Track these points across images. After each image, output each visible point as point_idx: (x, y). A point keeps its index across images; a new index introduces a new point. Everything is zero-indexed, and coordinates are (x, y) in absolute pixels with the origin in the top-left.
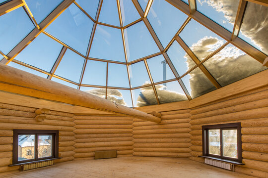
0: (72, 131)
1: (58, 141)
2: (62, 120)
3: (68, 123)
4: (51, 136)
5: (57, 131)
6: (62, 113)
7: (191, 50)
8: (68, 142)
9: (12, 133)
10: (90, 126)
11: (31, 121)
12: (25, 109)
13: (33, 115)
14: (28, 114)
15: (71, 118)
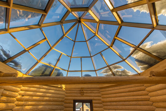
0: (100, 100)
1: (93, 107)
2: (93, 93)
3: (97, 94)
4: (89, 103)
5: (92, 100)
6: (93, 89)
7: (131, 3)
8: (99, 108)
9: (72, 101)
10: (110, 95)
11: (79, 95)
12: (77, 89)
13: (80, 92)
14: (78, 92)
15: (99, 91)
